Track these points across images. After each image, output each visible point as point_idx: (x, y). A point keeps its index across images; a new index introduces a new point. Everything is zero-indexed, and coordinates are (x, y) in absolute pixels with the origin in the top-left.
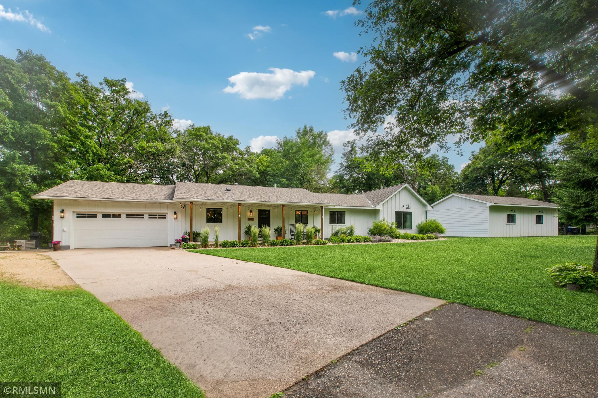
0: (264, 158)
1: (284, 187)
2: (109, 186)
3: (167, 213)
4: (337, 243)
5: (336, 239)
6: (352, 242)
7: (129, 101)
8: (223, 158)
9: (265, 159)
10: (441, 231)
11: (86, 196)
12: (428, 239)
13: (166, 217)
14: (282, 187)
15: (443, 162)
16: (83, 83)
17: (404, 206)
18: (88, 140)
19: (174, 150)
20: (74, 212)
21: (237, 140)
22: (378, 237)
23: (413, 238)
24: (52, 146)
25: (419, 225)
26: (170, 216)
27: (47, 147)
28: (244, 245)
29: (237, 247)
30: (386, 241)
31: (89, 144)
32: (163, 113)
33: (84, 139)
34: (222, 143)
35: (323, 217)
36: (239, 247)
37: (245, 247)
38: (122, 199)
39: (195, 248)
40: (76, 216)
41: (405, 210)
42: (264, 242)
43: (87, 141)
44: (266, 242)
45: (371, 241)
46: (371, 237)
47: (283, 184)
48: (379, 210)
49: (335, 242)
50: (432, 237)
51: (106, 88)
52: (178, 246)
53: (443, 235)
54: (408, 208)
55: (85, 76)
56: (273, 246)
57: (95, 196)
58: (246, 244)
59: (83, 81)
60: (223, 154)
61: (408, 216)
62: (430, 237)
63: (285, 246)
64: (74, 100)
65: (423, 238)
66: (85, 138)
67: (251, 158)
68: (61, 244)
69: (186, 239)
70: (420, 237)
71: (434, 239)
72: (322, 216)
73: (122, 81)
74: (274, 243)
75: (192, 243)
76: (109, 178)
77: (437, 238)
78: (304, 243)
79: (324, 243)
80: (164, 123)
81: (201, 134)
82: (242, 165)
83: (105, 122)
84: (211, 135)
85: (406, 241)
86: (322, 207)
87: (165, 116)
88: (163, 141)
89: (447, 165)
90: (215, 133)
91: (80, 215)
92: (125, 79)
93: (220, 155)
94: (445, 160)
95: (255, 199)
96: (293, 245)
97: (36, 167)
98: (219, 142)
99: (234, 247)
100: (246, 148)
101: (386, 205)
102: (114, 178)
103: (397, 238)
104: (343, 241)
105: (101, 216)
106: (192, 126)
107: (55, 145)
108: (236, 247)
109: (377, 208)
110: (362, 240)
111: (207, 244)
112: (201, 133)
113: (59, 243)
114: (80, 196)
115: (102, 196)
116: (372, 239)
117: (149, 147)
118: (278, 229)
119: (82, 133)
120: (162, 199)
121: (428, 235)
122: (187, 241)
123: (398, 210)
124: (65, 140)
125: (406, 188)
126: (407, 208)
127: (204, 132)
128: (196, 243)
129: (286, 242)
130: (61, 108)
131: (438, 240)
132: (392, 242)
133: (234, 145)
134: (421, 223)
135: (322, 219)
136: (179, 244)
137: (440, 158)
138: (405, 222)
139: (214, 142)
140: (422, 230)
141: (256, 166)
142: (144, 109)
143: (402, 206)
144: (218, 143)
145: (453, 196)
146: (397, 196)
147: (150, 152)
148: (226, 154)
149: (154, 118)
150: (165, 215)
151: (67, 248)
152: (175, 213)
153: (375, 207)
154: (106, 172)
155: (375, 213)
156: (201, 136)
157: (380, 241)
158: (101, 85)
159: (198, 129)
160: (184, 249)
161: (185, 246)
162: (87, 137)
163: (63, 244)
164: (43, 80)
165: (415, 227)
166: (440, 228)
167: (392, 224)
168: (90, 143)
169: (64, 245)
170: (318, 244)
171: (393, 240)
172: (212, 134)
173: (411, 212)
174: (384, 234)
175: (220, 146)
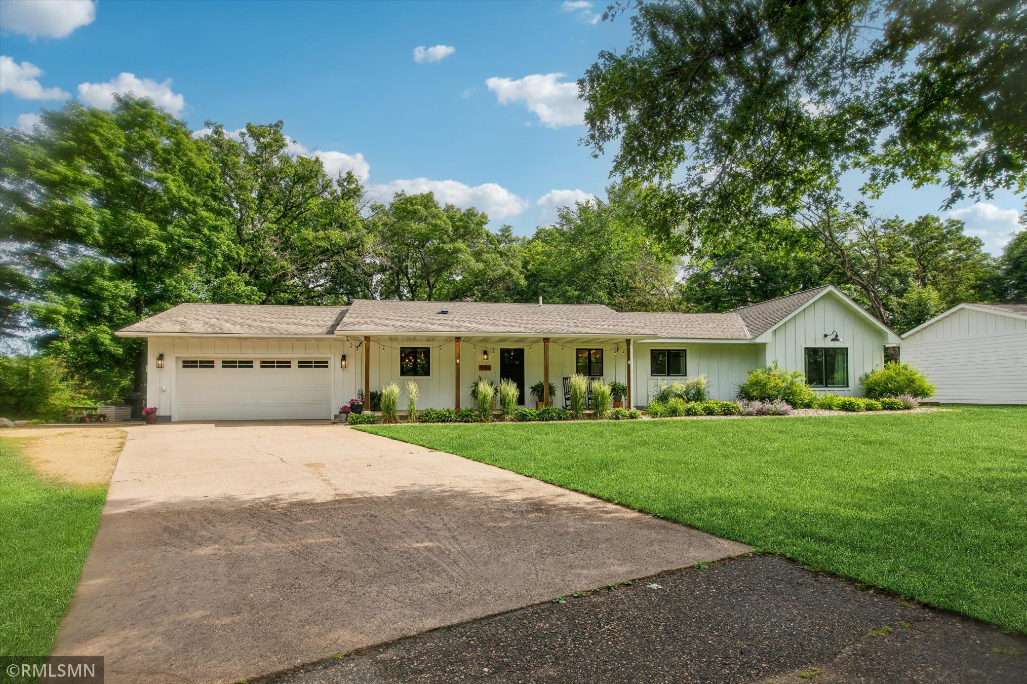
0: (539, 247)
1: (572, 303)
2: (241, 311)
3: (330, 359)
4: (661, 416)
5: (660, 408)
6: (695, 414)
7: (286, 160)
8: (456, 251)
9: (539, 249)
10: (920, 392)
11: (196, 330)
12: (884, 409)
13: (329, 364)
14: (567, 303)
15: (948, 232)
16: (216, 137)
17: (826, 336)
18: (214, 233)
19: (361, 242)
20: (178, 358)
21: (483, 216)
22: (757, 405)
23: (847, 407)
24: (158, 246)
25: (867, 377)
26: (335, 363)
27: (151, 250)
28: (464, 417)
29: (451, 421)
30: (775, 414)
31: (216, 240)
32: (344, 176)
33: (208, 233)
34: (454, 223)
35: (631, 362)
36: (456, 421)
37: (466, 422)
38: (252, 334)
39: (371, 423)
40: (181, 364)
41: (829, 344)
42: (504, 413)
43: (213, 235)
44: (508, 413)
45: (740, 414)
46: (740, 405)
47: (570, 298)
48: (764, 345)
49: (657, 414)
50: (896, 403)
51: (250, 141)
52: (344, 419)
53: (926, 400)
54: (836, 339)
55: (218, 124)
56: (522, 421)
57: (211, 330)
58: (467, 416)
59: (216, 132)
60: (456, 245)
61: (839, 358)
62: (889, 404)
63: (546, 420)
64: (194, 167)
65: (869, 408)
66: (210, 231)
67: (510, 248)
68: (157, 414)
69: (358, 405)
70: (862, 406)
71: (899, 409)
72: (629, 359)
73: (276, 125)
74: (524, 415)
75: (367, 413)
76: (248, 297)
77: (907, 408)
78: (589, 416)
79: (632, 417)
80: (346, 194)
81: (415, 210)
82: (492, 263)
83: (245, 200)
84: (434, 209)
85: (826, 413)
86: (628, 341)
87: (348, 181)
88: (343, 227)
89: (960, 238)
90: (442, 206)
91: (189, 364)
92: (281, 122)
93: (449, 246)
94: (953, 228)
95: (490, 328)
96: (564, 419)
97: (135, 284)
98: (448, 221)
99: (444, 421)
100: (500, 230)
101: (780, 335)
102: (257, 298)
103: (808, 406)
104: (674, 412)
105: (221, 364)
106: (401, 195)
107: (163, 245)
108: (447, 421)
109: (758, 341)
110: (717, 409)
111: (394, 416)
112: (416, 207)
113: (154, 410)
114: (187, 331)
115: (221, 329)
116: (741, 409)
117: (317, 238)
118: (538, 386)
119: (207, 222)
120: (320, 331)
121: (887, 400)
122: (359, 410)
123: (812, 345)
124: (179, 236)
125: (829, 295)
126: (833, 340)
127: (421, 205)
128: (374, 413)
129: (549, 413)
130: (172, 184)
131: (912, 411)
132: (791, 416)
133: (477, 224)
134: (873, 372)
135: (629, 366)
136: (344, 415)
137: (941, 225)
138: (831, 370)
139: (438, 222)
140: (872, 390)
141: (520, 264)
142: (311, 172)
143: (822, 336)
144: (446, 224)
145: (962, 309)
146: (810, 315)
147: (319, 247)
148: (460, 245)
149: (327, 187)
150: (326, 362)
151: (167, 420)
152: (344, 358)
153: (755, 338)
154: (242, 288)
155: (755, 352)
156: (415, 212)
157: (761, 413)
158: (242, 137)
159: (411, 200)
160: (351, 424)
161: (353, 420)
162: (215, 228)
163: (161, 412)
164: (148, 138)
165: (857, 382)
166: (918, 383)
167: (795, 376)
168: (218, 238)
169: (162, 414)
170: (617, 418)
171: (795, 411)
172: (436, 207)
173: (847, 349)
174: (771, 399)
175: (451, 229)
